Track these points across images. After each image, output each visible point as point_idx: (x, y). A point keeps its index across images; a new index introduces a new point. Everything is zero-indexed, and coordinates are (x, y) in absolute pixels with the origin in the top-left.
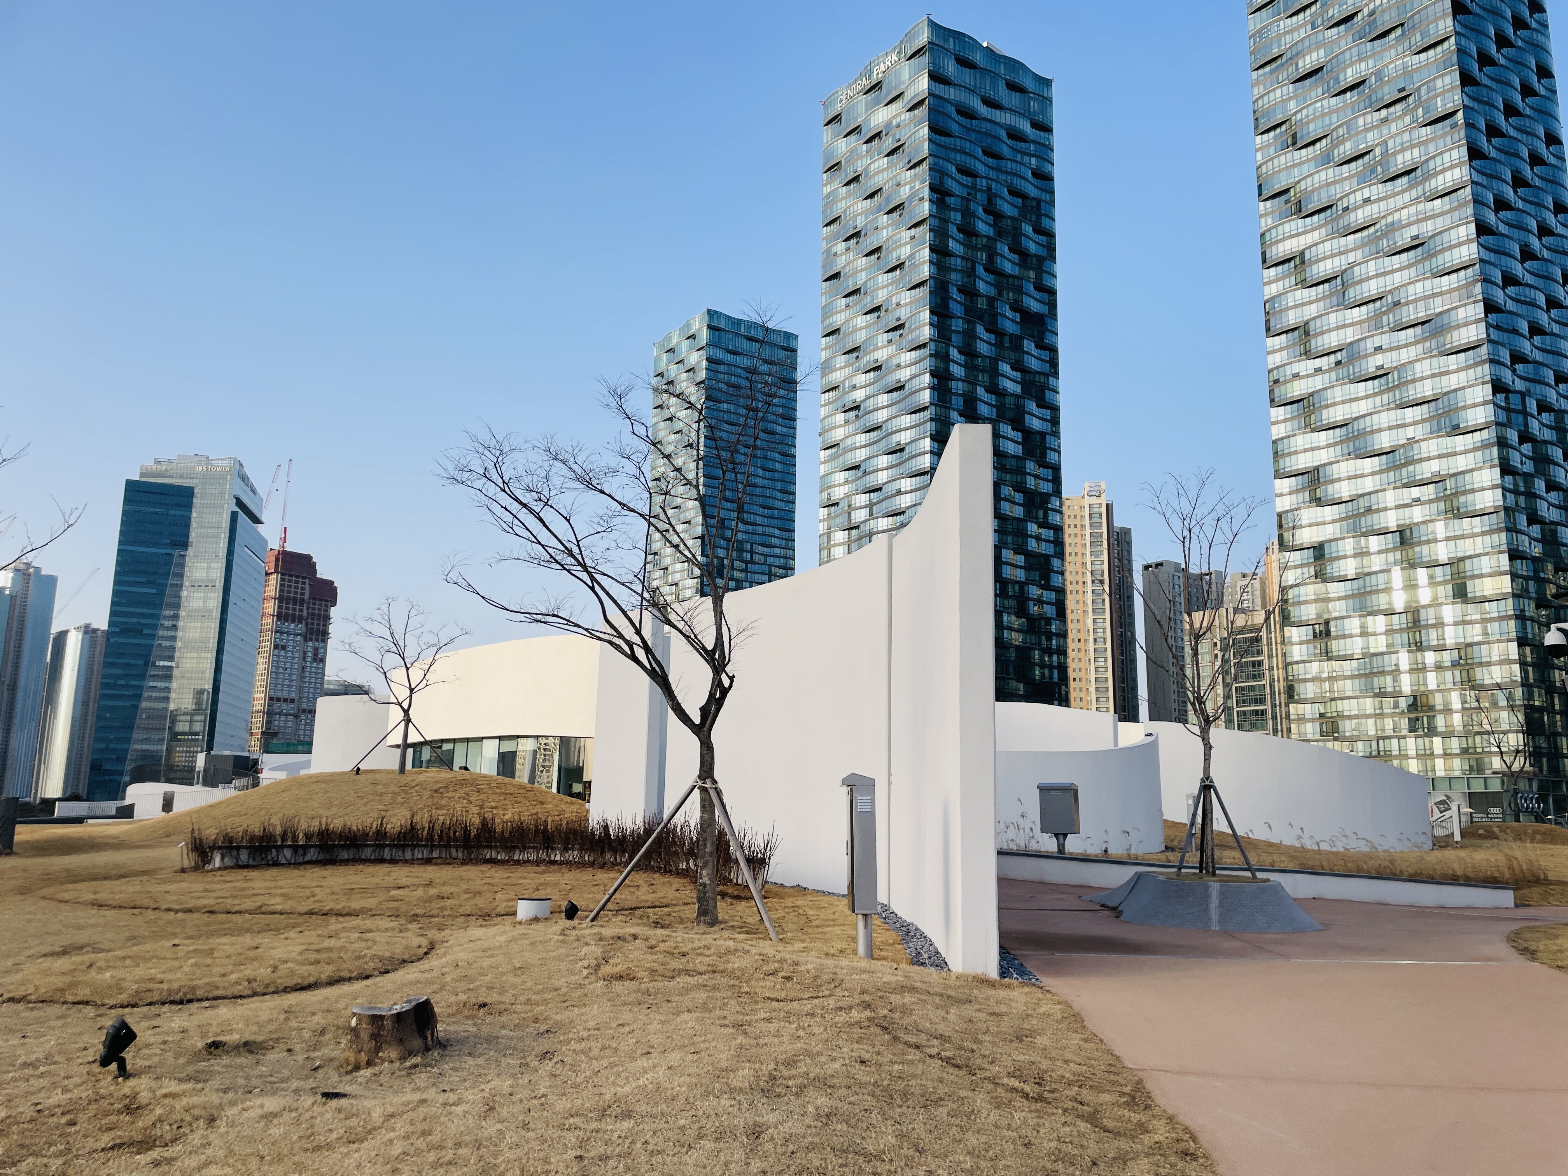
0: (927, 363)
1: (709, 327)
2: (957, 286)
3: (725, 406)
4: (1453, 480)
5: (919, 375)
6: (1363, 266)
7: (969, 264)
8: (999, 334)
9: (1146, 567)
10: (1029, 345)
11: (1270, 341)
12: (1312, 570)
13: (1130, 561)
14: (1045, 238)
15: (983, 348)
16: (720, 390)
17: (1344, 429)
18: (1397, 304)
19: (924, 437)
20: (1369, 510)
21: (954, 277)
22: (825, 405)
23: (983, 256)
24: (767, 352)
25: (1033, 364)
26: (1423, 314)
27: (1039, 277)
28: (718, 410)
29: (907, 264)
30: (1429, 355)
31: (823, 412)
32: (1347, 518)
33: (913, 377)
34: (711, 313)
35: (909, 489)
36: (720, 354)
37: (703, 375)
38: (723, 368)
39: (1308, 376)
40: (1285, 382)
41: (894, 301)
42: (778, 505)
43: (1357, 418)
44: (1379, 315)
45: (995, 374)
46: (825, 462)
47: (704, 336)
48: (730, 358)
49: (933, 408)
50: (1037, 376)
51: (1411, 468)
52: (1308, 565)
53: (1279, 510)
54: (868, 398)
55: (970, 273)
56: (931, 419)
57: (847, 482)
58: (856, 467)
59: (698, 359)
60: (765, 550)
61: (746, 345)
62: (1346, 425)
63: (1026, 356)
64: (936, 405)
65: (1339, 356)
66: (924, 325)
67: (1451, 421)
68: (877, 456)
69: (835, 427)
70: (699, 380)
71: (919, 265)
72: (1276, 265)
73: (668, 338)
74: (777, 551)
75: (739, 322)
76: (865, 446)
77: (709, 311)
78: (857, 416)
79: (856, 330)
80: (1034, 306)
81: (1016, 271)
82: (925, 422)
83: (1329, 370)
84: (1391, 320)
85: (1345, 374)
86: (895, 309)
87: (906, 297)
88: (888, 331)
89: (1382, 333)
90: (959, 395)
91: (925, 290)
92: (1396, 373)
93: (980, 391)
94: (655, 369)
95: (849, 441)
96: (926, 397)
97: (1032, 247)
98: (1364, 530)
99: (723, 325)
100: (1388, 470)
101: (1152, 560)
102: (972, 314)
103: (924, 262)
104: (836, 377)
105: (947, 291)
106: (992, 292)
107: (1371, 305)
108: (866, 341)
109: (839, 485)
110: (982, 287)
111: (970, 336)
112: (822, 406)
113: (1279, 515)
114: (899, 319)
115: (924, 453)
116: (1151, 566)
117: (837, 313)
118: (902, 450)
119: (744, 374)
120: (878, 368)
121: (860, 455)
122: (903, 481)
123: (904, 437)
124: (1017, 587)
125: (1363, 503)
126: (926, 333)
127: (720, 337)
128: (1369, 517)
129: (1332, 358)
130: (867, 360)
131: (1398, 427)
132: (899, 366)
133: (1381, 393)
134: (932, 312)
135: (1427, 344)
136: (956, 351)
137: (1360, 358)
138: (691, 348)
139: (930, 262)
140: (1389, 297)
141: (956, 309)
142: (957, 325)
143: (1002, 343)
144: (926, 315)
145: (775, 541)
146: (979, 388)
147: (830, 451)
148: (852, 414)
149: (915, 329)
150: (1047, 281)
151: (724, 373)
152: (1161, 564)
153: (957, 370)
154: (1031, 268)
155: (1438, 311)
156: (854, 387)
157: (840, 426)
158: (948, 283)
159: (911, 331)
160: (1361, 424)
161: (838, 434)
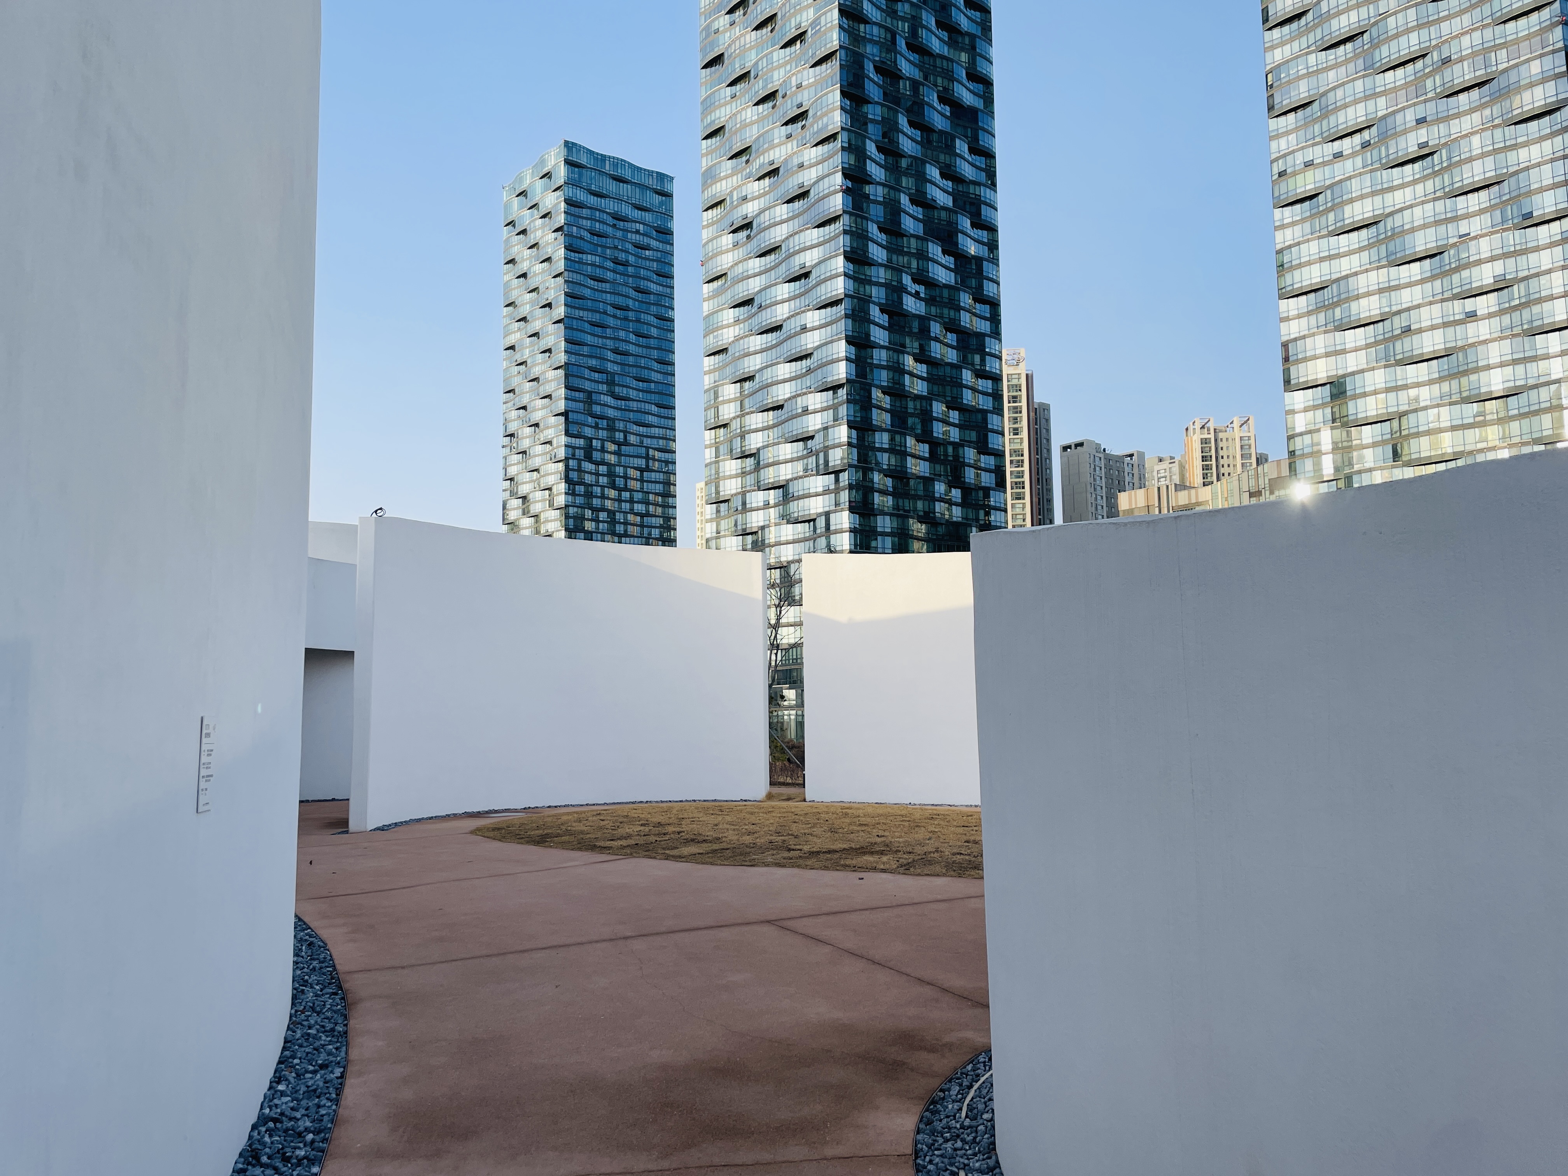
0: (838, 159)
1: (568, 162)
2: (874, 62)
3: (590, 258)
4: (1522, 285)
5: (828, 175)
6: (1400, 16)
7: (889, 36)
8: (925, 128)
9: (1065, 448)
10: (962, 147)
11: (1273, 124)
12: (1328, 411)
13: (1048, 440)
14: (978, 14)
15: (907, 146)
16: (582, 238)
17: (1373, 229)
18: (1446, 61)
19: (836, 256)
20: (1407, 331)
21: (870, 50)
22: (708, 226)
23: (904, 27)
24: (636, 196)
25: (967, 171)
26: (1482, 72)
27: (972, 63)
28: (580, 262)
29: (809, 33)
30: (1490, 127)
31: (706, 234)
32: (1376, 343)
33: (820, 179)
34: (569, 146)
35: (817, 323)
36: (581, 196)
37: (561, 219)
38: (585, 212)
39: (1324, 164)
40: (1295, 174)
41: (794, 83)
42: (655, 376)
43: (1391, 214)
44: (1419, 80)
45: (922, 179)
46: (709, 299)
47: (561, 173)
48: (592, 200)
49: (846, 217)
50: (972, 187)
51: (1465, 273)
52: (1323, 405)
53: (1285, 339)
54: (762, 211)
55: (890, 46)
56: (845, 232)
57: (737, 321)
58: (748, 302)
59: (554, 201)
60: (642, 429)
61: (611, 187)
62: (1376, 223)
63: (958, 160)
64: (850, 214)
65: (1366, 135)
66: (833, 110)
67: (1520, 208)
68: (776, 284)
69: (722, 253)
70: (557, 226)
71: (825, 33)
72: (1282, 24)
73: (520, 179)
74: (656, 431)
75: (603, 158)
76: (760, 274)
77: (567, 143)
78: (748, 237)
79: (745, 125)
80: (966, 96)
81: (946, 51)
82: (837, 236)
83: (1354, 155)
84: (1438, 83)
85: (1376, 158)
86: (795, 94)
87: (810, 76)
88: (786, 124)
89: (1425, 101)
90: (879, 203)
91: (832, 68)
92: (1444, 151)
93: (904, 200)
94: (506, 218)
95: (740, 269)
96: (837, 203)
97: (964, 24)
98: (1398, 357)
99: (584, 160)
100: (1433, 278)
101: (1072, 440)
102: (892, 99)
103: (831, 29)
104: (720, 189)
105: (862, 67)
106: (917, 74)
107: (1410, 67)
108: (758, 138)
109: (728, 326)
110: (905, 68)
111: (890, 129)
112: (704, 227)
113: (1285, 345)
114: (800, 106)
115: (837, 276)
116: (1069, 447)
117: (720, 106)
118: (806, 275)
119: (610, 221)
120: (773, 173)
121: (754, 285)
122: (810, 314)
123: (809, 258)
124: (950, 449)
125: (1398, 323)
126: (836, 120)
127: (580, 175)
128: (1407, 341)
129: (1357, 139)
130: (760, 162)
131: (1447, 221)
132: (801, 166)
133: (1424, 179)
134: (843, 93)
135: (1487, 112)
136: (873, 145)
137: (1396, 135)
138: (546, 189)
139: (840, 27)
140: (1435, 54)
141: (873, 91)
142: (874, 112)
143: (929, 142)
144: (835, 97)
145: (651, 419)
146: (902, 195)
147: (715, 284)
148: (743, 235)
149: (821, 117)
150: (982, 66)
151: (587, 219)
152: (1081, 444)
153: (875, 171)
154: (962, 49)
155: (1501, 67)
156: (745, 199)
157: (727, 251)
158: (863, 56)
159: (817, 119)
160: (1398, 220)
161: (725, 261)
